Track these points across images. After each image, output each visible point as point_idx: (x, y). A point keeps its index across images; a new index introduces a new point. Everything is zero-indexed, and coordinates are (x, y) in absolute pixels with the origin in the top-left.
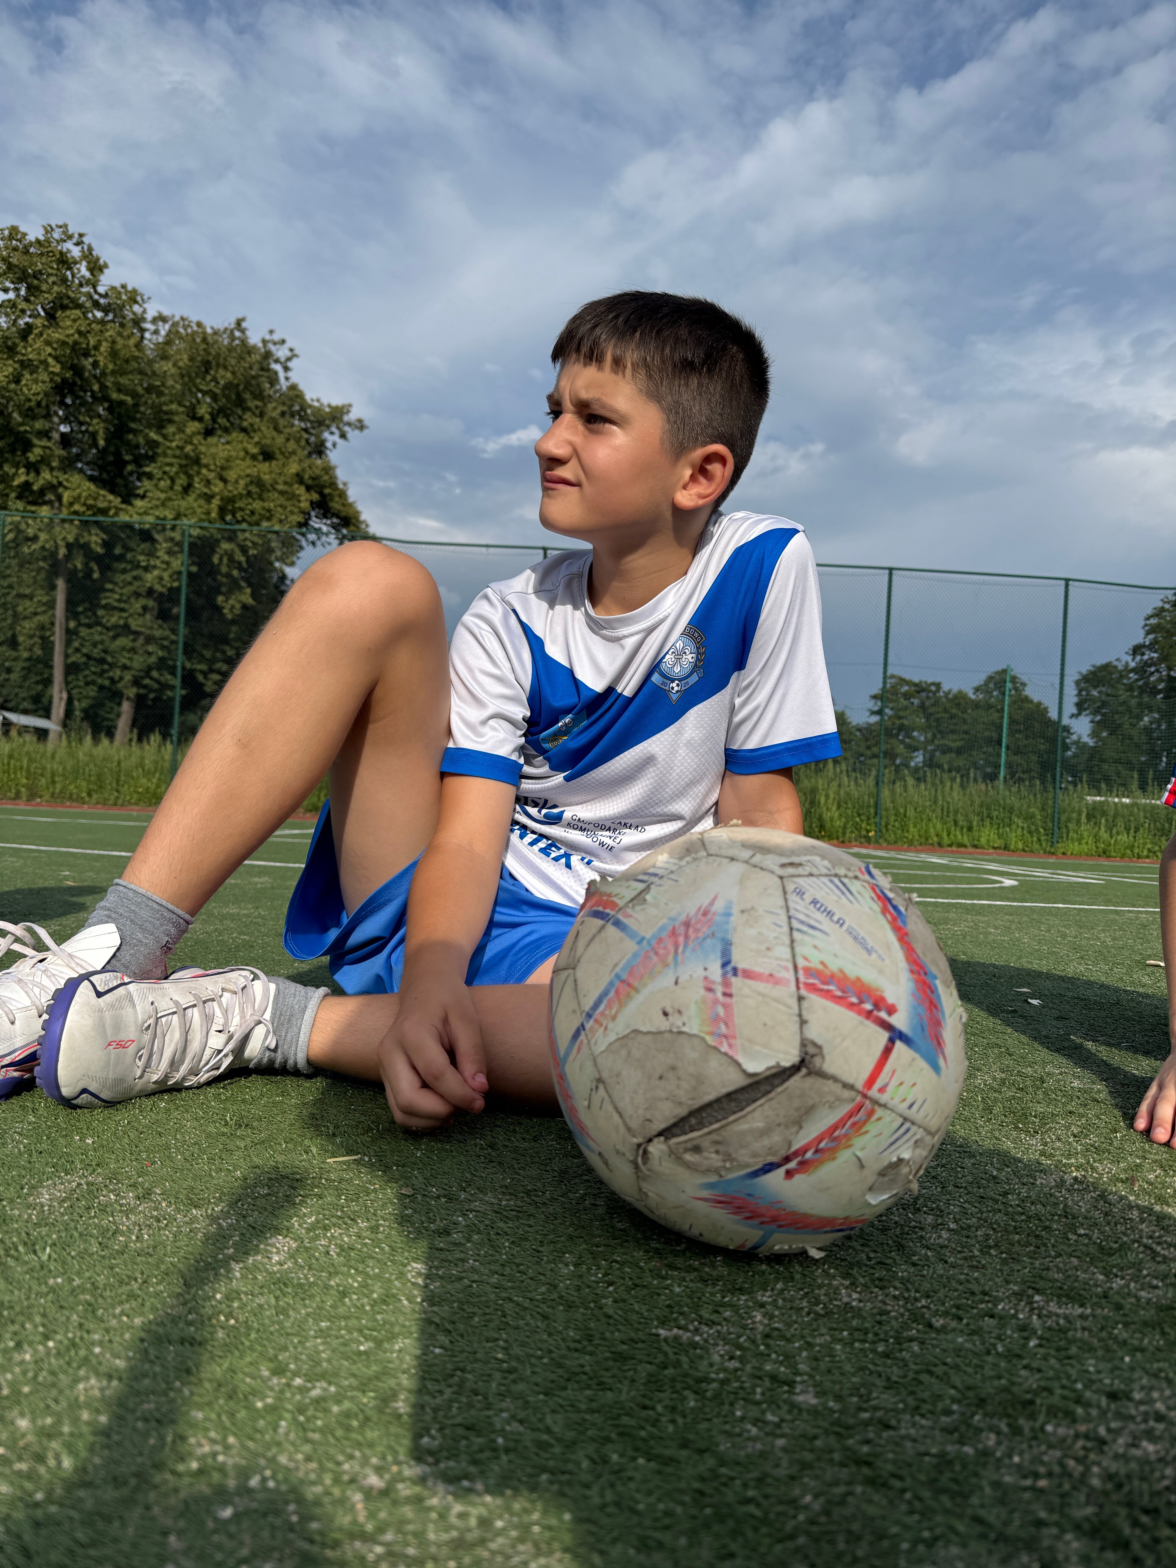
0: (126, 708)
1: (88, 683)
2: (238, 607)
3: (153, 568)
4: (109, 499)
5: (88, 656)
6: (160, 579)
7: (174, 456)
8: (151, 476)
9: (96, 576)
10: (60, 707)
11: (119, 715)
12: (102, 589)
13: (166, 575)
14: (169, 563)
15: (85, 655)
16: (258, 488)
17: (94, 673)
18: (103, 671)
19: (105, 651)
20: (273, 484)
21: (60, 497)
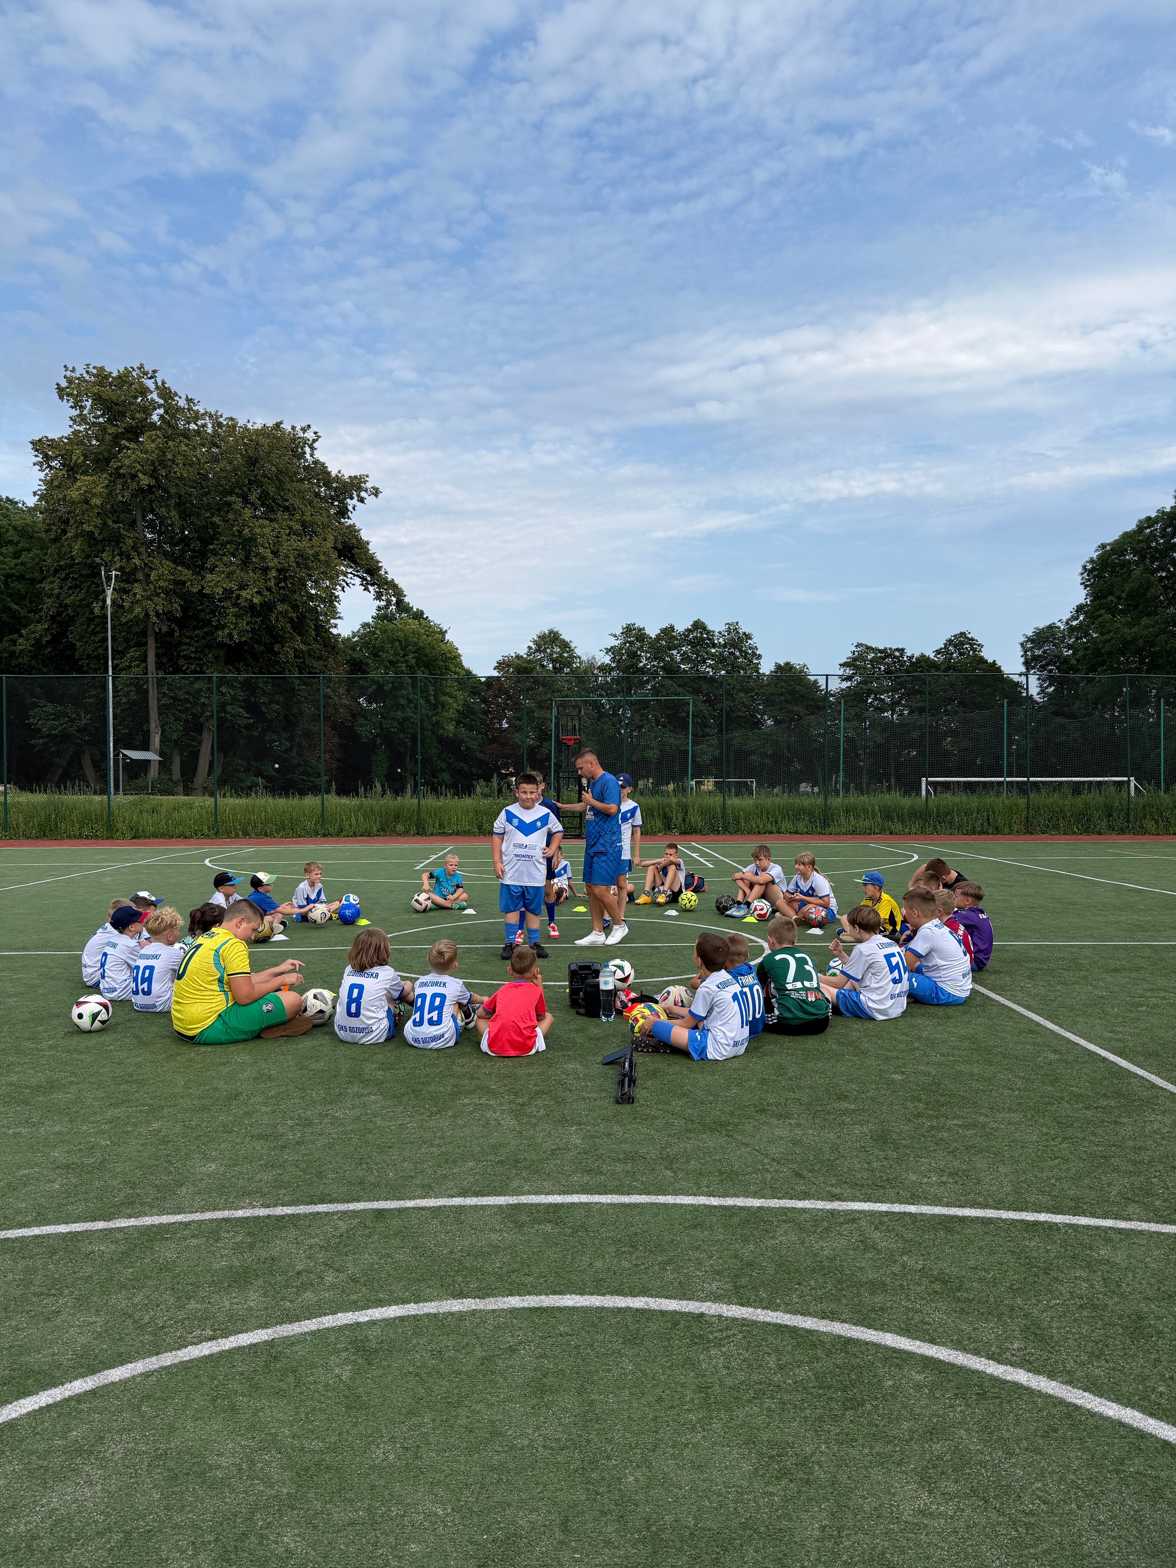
0: (207, 737)
1: (175, 720)
2: (292, 652)
3: (223, 627)
4: (186, 574)
5: (175, 698)
6: (230, 636)
7: (233, 535)
8: (215, 553)
9: (177, 634)
10: (156, 740)
11: (200, 743)
12: (180, 643)
13: (235, 633)
14: (236, 624)
15: (171, 697)
16: (303, 561)
17: (180, 711)
18: (187, 709)
19: (188, 693)
20: (316, 555)
21: (148, 576)
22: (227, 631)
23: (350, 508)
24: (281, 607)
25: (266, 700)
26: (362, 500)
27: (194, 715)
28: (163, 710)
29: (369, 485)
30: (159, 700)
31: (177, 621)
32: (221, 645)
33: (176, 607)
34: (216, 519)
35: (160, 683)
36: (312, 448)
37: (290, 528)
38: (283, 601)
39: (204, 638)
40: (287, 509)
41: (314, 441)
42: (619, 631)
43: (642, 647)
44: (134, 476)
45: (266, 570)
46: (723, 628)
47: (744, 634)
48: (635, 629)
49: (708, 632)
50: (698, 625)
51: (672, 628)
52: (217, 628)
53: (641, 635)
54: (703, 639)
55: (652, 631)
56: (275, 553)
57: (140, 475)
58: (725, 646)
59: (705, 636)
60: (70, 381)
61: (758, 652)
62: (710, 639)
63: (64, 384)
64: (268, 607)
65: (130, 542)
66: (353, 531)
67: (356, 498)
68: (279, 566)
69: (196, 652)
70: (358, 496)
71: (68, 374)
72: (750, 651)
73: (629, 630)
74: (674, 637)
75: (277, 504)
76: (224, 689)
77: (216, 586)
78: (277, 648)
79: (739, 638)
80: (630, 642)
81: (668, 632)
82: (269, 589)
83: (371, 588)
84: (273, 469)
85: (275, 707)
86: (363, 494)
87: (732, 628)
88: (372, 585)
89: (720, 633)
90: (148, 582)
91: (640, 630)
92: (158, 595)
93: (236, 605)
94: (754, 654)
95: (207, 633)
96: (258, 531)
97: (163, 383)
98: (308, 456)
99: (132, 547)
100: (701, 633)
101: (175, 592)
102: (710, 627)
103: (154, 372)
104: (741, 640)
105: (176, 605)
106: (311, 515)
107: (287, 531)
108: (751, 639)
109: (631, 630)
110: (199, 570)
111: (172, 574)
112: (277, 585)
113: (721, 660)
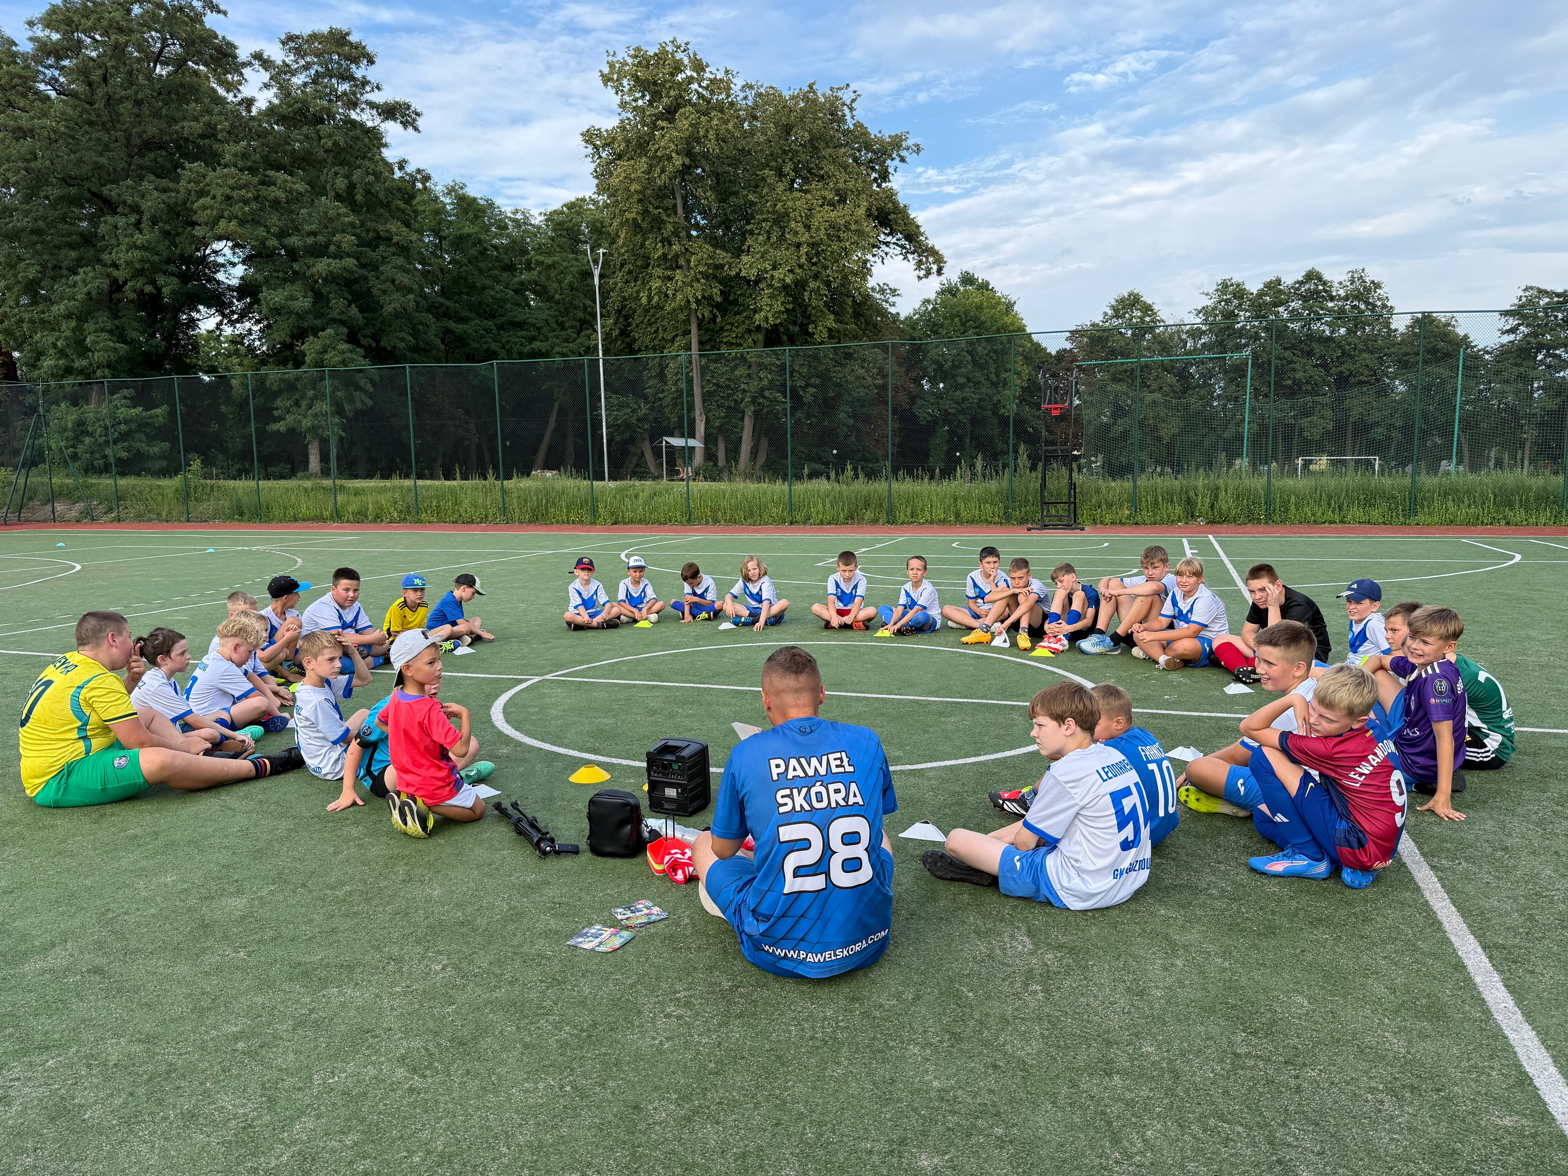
0: (748, 423)
1: (719, 406)
2: (825, 331)
3: (761, 310)
4: (723, 256)
5: (717, 385)
6: (766, 318)
7: (769, 212)
8: (751, 233)
9: (719, 320)
10: (700, 428)
11: (742, 429)
12: (722, 329)
13: (770, 315)
14: (771, 305)
15: (715, 384)
16: (835, 231)
17: (722, 398)
18: (729, 396)
19: (729, 379)
20: (847, 225)
21: (688, 262)
22: (762, 314)
23: (891, 170)
24: (813, 284)
25: (803, 384)
26: (903, 160)
27: (736, 401)
28: (707, 397)
29: (910, 142)
30: (703, 387)
31: (718, 306)
32: (759, 327)
33: (716, 291)
34: (751, 197)
35: (703, 370)
36: (851, 109)
37: (824, 198)
38: (816, 277)
39: (743, 323)
40: (821, 178)
41: (853, 101)
42: (1212, 289)
43: (1240, 305)
44: (670, 158)
45: (798, 246)
46: (1345, 277)
47: (1373, 282)
48: (1232, 285)
49: (1325, 283)
50: (1312, 276)
51: (1278, 281)
52: (755, 311)
53: (1239, 293)
54: (1317, 292)
55: (1254, 287)
56: (808, 227)
57: (674, 155)
58: (1346, 298)
59: (1321, 287)
60: (611, 66)
61: (1389, 304)
62: (1326, 291)
63: (606, 70)
64: (801, 285)
65: (670, 228)
66: (890, 195)
67: (898, 159)
68: (811, 241)
69: (737, 337)
70: (899, 156)
71: (610, 58)
72: (1379, 303)
73: (1224, 286)
74: (1280, 291)
75: (811, 174)
76: (761, 374)
77: (751, 267)
78: (811, 328)
79: (1365, 288)
80: (1226, 301)
81: (1273, 286)
82: (801, 266)
83: (910, 256)
84: (806, 135)
85: (812, 390)
86: (904, 153)
87: (1357, 277)
88: (913, 253)
89: (1340, 283)
90: (689, 268)
91: (1238, 285)
92: (698, 280)
93: (770, 286)
94: (1384, 306)
95: (746, 317)
96: (790, 204)
97: (695, 54)
98: (848, 117)
99: (673, 233)
100: (1316, 284)
101: (715, 277)
102: (1326, 277)
103: (687, 44)
104: (1368, 290)
105: (715, 290)
106: (845, 181)
107: (820, 202)
108: (1380, 287)
109: (1227, 287)
110: (738, 252)
111: (711, 257)
112: (809, 259)
113: (1340, 316)
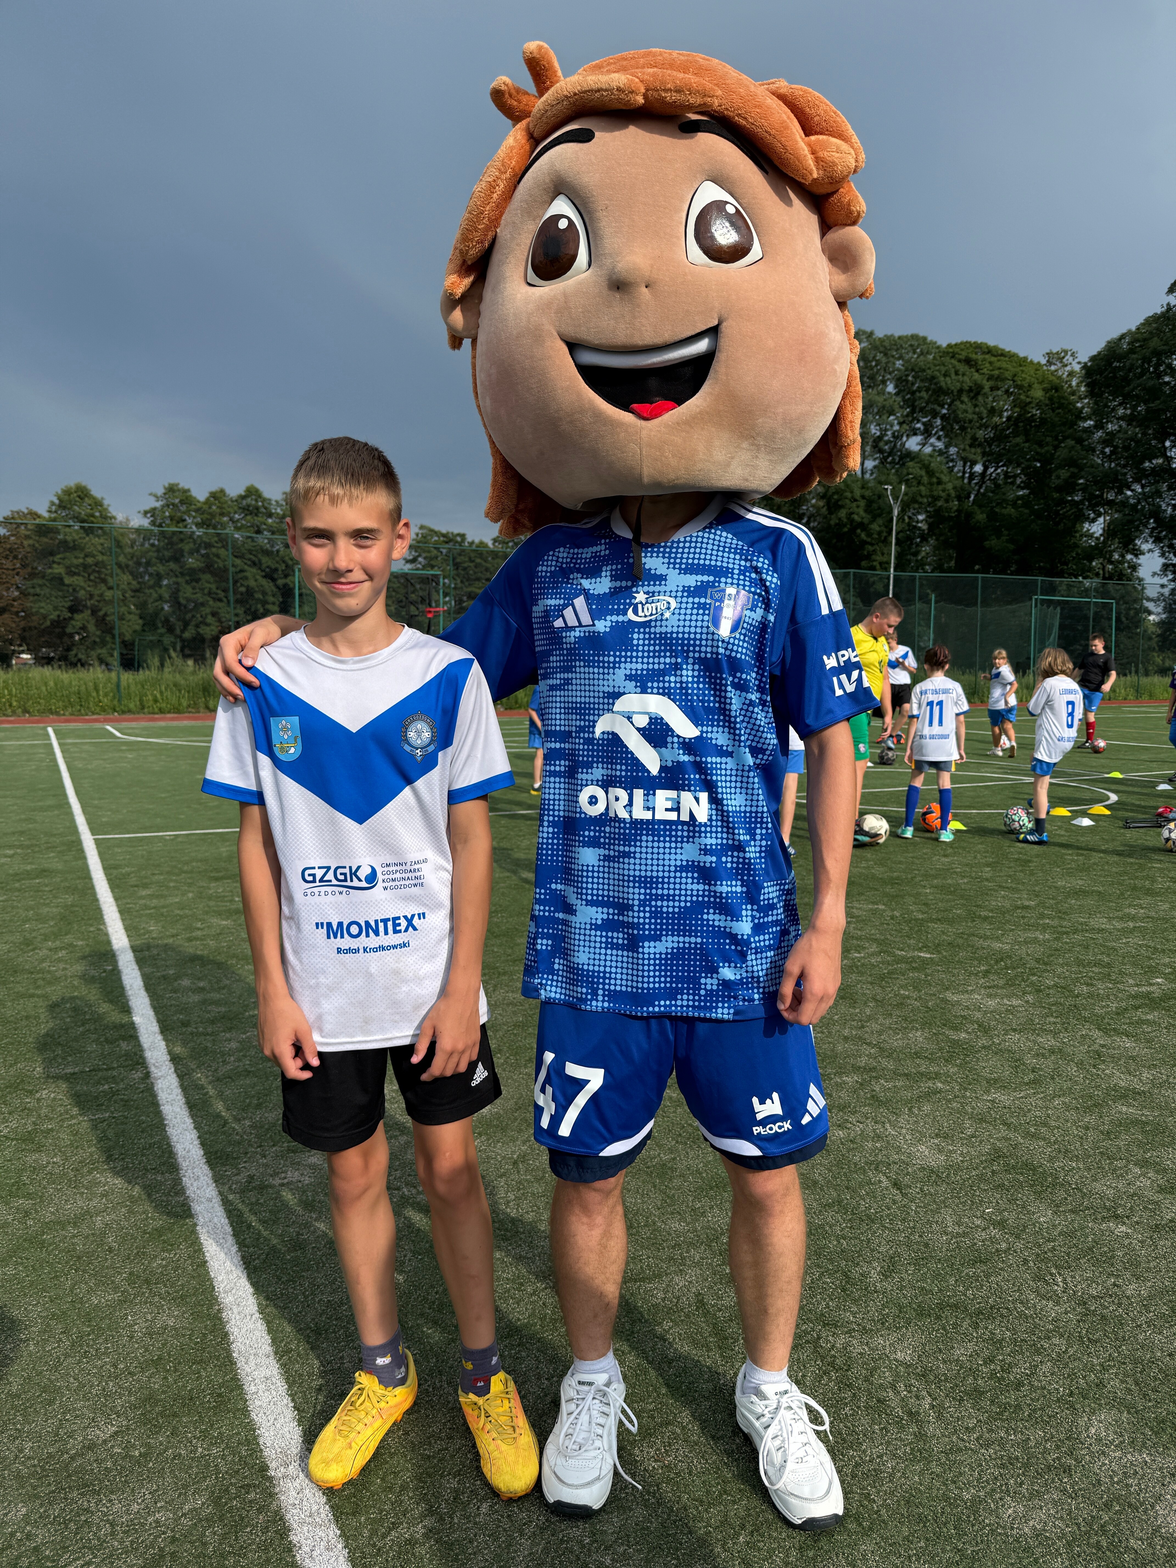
43: (189, 511)
46: (279, 497)
48: (178, 490)
49: (264, 500)
50: (252, 492)
51: (222, 492)
53: (186, 498)
54: (257, 508)
55: (200, 494)
59: (260, 504)
62: (266, 508)
73: (171, 489)
74: (225, 502)
80: (173, 505)
81: (217, 496)
89: (277, 502)
91: (185, 491)
100: (256, 501)
102: (265, 495)
109: (174, 491)
